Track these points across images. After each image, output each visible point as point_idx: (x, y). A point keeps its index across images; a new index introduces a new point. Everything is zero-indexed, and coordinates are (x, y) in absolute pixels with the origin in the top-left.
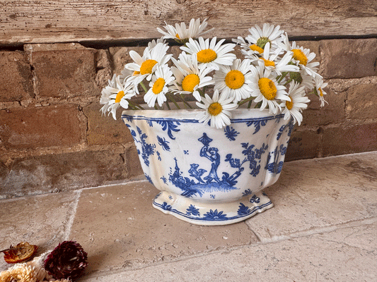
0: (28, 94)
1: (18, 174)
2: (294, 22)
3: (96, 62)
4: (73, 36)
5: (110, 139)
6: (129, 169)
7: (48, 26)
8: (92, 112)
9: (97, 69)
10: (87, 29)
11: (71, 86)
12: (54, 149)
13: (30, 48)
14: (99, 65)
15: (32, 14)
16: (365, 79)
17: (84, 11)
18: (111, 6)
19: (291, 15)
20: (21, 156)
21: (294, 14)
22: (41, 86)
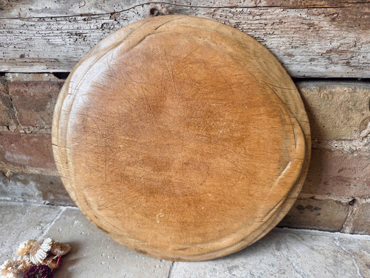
1: (16, 184)
4: (45, 67)
7: (22, 56)
10: (57, 60)
11: (46, 119)
12: (41, 171)
13: (10, 77)
15: (7, 44)
17: (53, 40)
18: (80, 35)
20: (17, 171)
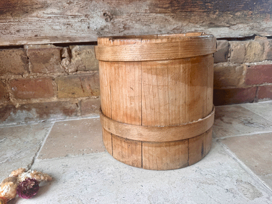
0: (26, 71)
1: (22, 112)
2: (175, 31)
3: (61, 55)
4: (49, 41)
5: (70, 95)
6: (81, 111)
7: (36, 36)
8: (60, 81)
9: (62, 58)
10: (56, 37)
11: (48, 68)
12: (41, 100)
13: (27, 47)
14: (63, 56)
15: (28, 30)
16: (219, 64)
17: (55, 27)
18: (69, 24)
19: (173, 27)
20: (24, 103)
21: (175, 26)
22: (33, 68)
